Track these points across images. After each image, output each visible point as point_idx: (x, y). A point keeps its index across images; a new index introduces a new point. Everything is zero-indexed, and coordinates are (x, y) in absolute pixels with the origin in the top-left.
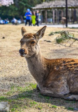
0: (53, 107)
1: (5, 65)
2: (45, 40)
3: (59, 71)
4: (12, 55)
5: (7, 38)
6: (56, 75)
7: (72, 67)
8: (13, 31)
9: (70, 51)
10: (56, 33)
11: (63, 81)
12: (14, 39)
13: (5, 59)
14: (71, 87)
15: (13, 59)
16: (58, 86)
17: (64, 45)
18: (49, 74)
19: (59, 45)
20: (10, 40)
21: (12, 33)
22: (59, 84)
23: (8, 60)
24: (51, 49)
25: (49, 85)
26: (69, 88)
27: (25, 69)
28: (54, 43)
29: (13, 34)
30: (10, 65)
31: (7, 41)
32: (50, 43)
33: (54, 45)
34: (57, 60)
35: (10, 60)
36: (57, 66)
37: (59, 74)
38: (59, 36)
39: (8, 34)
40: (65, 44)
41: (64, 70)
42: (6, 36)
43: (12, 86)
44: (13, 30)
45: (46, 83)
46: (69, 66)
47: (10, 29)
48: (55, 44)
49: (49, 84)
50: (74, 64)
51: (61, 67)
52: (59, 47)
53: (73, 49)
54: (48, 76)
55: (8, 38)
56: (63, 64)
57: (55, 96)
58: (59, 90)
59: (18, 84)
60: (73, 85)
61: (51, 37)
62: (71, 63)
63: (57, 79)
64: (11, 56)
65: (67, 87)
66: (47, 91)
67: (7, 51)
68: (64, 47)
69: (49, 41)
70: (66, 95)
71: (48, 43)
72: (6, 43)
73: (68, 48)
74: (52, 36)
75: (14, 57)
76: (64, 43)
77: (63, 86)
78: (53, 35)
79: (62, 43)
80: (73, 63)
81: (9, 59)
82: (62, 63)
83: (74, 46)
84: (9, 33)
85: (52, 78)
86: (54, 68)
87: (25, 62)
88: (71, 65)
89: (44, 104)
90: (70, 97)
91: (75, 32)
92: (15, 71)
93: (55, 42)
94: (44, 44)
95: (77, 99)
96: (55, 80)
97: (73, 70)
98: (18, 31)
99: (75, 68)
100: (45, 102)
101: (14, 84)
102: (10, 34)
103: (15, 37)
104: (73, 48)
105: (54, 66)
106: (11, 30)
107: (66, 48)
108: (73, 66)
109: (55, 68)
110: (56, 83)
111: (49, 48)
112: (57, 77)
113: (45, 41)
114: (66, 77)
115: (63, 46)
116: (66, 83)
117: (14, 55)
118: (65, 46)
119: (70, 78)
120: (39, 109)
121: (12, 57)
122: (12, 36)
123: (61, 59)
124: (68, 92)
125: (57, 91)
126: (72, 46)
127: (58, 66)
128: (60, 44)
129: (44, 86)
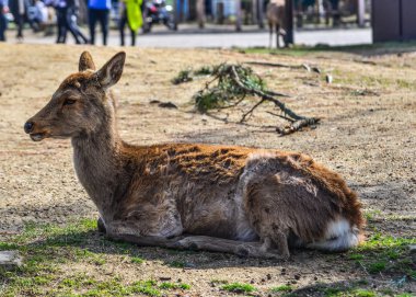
0: (133, 262)
1: (7, 178)
2: (155, 102)
3: (156, 176)
4: (29, 151)
5: (11, 95)
6: (149, 187)
7: (190, 166)
8: (35, 69)
9: (238, 137)
10: (204, 72)
11: (167, 202)
12: (38, 99)
13: (6, 163)
14: (188, 217)
15: (31, 162)
16: (152, 216)
17: (224, 116)
18: (129, 186)
19: (205, 117)
20: (20, 100)
21: (30, 76)
22: (156, 209)
23: (15, 165)
24: (169, 131)
25: (129, 215)
26: (183, 221)
27: (69, 189)
28: (187, 109)
29: (33, 80)
30: (22, 179)
31: (10, 105)
32: (173, 112)
33: (186, 119)
34: (153, 147)
35: (22, 165)
36: (152, 164)
37: (156, 184)
38: (211, 86)
39: (15, 79)
40: (228, 114)
41: (170, 173)
42: (6, 86)
43: (30, 226)
44: (35, 64)
45: (122, 210)
46: (184, 163)
47: (20, 59)
48: (189, 116)
49: (130, 210)
50: (198, 158)
51: (162, 167)
52: (201, 124)
53: (249, 131)
54: (126, 191)
55: (13, 93)
56: (169, 159)
57: (145, 241)
58: (154, 225)
59: (47, 221)
60: (192, 211)
61: (178, 91)
62: (191, 154)
63: (151, 197)
64: (26, 154)
65: (176, 217)
66: (123, 230)
67: (11, 140)
68: (219, 125)
69: (170, 105)
70: (173, 237)
71: (166, 110)
72: (7, 112)
73: (231, 129)
74: (184, 85)
75: (35, 157)
76: (226, 111)
77: (166, 216)
78: (190, 80)
79: (216, 111)
80: (195, 154)
81: (20, 162)
82: (166, 157)
83: (260, 120)
84: (17, 74)
85: (137, 195)
86: (144, 168)
87: (71, 171)
88: (188, 159)
89: (111, 256)
90: (181, 241)
91: (283, 69)
92: (38, 193)
93: (192, 107)
94: (147, 116)
95: (199, 247)
96: (146, 199)
97: (194, 171)
98: (51, 66)
99: (199, 166)
100: (114, 252)
101: (35, 220)
102: (21, 80)
103: (41, 89)
104: (251, 128)
105: (143, 163)
106: (24, 65)
107: (228, 126)
108: (194, 161)
109: (148, 170)
110: (147, 207)
111: (166, 127)
112: (152, 192)
113: (156, 105)
114: (175, 192)
115: (218, 121)
116: (174, 206)
117: (35, 152)
118: (224, 120)
119: (184, 195)
120: (97, 264)
121: (29, 157)
122: (27, 86)
123: (165, 145)
124: (178, 230)
125: (150, 228)
126: (248, 123)
127: (154, 164)
128: (208, 114)
129: (116, 218)
